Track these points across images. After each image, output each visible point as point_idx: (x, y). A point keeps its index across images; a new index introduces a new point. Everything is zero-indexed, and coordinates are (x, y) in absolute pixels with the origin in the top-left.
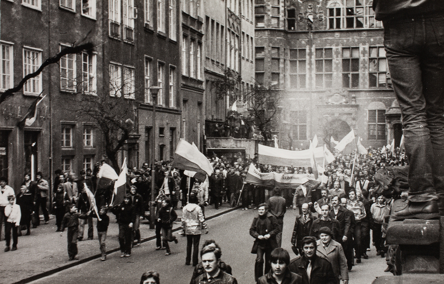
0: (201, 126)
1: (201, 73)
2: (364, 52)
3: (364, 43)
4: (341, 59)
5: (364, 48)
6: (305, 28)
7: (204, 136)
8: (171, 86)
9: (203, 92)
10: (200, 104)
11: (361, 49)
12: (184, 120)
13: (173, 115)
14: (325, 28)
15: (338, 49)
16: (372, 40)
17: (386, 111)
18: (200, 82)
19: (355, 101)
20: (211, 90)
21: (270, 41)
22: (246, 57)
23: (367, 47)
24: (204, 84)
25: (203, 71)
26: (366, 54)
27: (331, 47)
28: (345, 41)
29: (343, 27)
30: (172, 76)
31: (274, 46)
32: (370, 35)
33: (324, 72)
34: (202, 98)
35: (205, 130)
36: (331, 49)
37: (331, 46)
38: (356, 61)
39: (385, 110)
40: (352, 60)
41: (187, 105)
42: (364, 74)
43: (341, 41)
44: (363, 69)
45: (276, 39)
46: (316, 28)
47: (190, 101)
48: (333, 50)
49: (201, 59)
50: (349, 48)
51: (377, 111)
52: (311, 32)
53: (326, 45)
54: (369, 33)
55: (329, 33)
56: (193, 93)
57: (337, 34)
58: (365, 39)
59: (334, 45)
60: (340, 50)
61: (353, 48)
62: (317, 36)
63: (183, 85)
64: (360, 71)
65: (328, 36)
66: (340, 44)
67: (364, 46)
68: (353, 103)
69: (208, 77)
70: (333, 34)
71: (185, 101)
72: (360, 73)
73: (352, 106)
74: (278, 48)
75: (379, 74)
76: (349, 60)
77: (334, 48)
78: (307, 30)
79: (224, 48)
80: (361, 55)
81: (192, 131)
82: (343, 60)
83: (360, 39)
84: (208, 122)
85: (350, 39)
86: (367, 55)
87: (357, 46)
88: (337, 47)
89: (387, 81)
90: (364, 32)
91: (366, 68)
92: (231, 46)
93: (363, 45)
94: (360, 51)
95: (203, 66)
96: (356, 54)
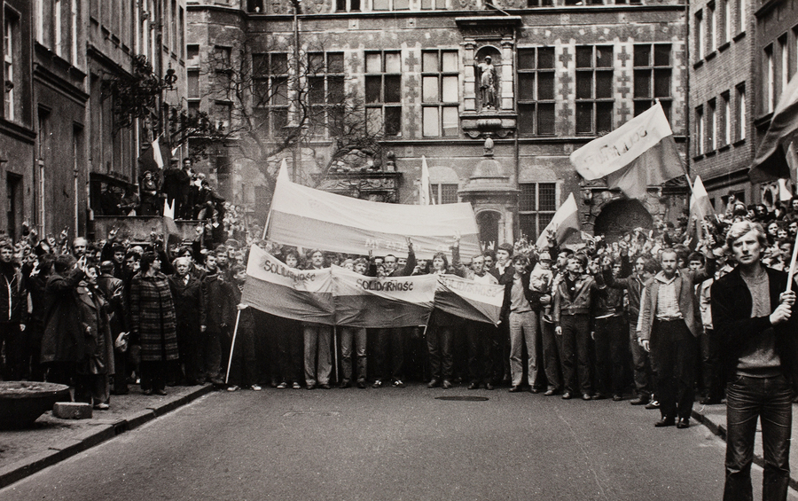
0: (81, 187)
1: (78, 53)
2: (411, 61)
3: (411, 43)
4: (363, 74)
5: (412, 54)
6: (285, 9)
7: (88, 212)
8: (8, 64)
9: (85, 101)
10: (78, 130)
11: (405, 54)
12: (41, 163)
13: (15, 143)
14: (328, 9)
15: (355, 54)
16: (428, 36)
17: (460, 187)
18: (79, 76)
19: (394, 165)
20: (101, 102)
21: (212, 32)
22: (171, 49)
23: (417, 50)
24: (87, 81)
25: (84, 49)
26: (415, 66)
27: (341, 51)
28: (371, 37)
29: (367, 7)
30: (9, 37)
31: (220, 45)
32: (423, 25)
33: (326, 103)
34: (82, 116)
35: (91, 196)
36: (342, 54)
37: (341, 46)
38: (395, 79)
39: (457, 185)
40: (387, 77)
41: (48, 122)
42: (412, 108)
43: (361, 36)
44: (409, 97)
45: (223, 30)
46: (308, 9)
47: (54, 116)
48: (345, 56)
49: (79, 19)
50: (379, 52)
51: (440, 186)
52: (298, 18)
53: (330, 46)
54: (422, 20)
55: (336, 21)
56: (62, 97)
57: (353, 22)
58: (412, 33)
59: (348, 45)
60: (361, 57)
61: (386, 52)
62: (310, 25)
63: (39, 67)
64: (402, 100)
65: (334, 27)
66: (360, 44)
67: (411, 49)
68: (390, 169)
69: (96, 65)
70: (345, 21)
71: (44, 114)
72: (403, 105)
73: (388, 176)
74: (229, 50)
75: (443, 107)
76: (380, 76)
77: (348, 52)
78: (290, 12)
79: (128, 11)
80: (406, 68)
81: (60, 192)
82: (366, 77)
83: (403, 33)
84: (96, 178)
85: (382, 33)
86: (417, 67)
87: (398, 49)
88: (354, 51)
89: (460, 124)
90: (411, 20)
91: (415, 95)
92: (142, 12)
93: (409, 46)
94: (403, 60)
95: (85, 38)
96: (394, 66)
